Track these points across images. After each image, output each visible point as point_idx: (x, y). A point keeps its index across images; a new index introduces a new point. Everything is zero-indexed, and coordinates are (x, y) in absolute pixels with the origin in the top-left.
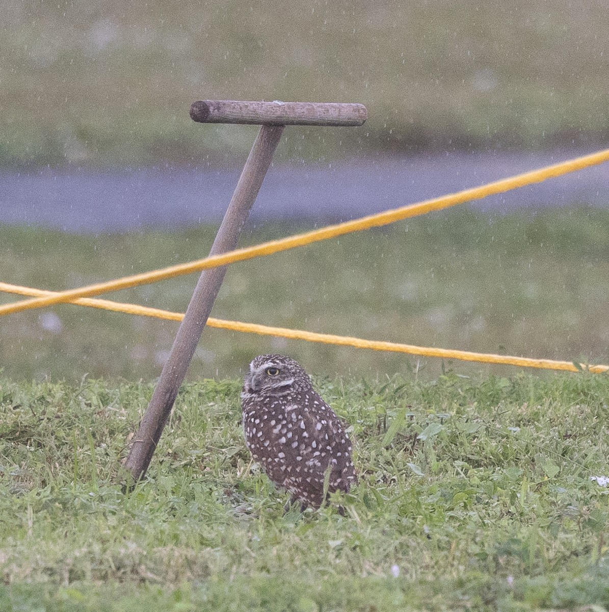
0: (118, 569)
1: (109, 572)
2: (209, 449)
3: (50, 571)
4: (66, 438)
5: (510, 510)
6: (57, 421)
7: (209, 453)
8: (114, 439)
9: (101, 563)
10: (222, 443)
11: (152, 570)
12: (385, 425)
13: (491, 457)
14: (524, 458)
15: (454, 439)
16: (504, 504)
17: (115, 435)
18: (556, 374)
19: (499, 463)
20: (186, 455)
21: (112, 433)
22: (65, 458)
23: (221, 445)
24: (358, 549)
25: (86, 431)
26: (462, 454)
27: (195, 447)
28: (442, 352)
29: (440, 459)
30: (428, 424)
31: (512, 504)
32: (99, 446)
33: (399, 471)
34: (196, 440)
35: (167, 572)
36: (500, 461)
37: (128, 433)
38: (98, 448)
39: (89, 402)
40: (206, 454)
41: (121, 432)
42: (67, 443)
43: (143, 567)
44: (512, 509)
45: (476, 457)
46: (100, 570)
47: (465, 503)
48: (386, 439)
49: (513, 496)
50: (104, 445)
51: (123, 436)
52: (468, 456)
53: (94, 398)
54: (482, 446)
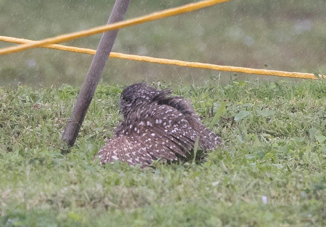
0: (91, 200)
1: (86, 202)
2: (105, 127)
3: (51, 202)
4: (17, 121)
5: (300, 163)
6: (9, 111)
7: (106, 130)
8: (47, 122)
9: (80, 196)
10: (113, 124)
11: (112, 201)
12: (212, 112)
13: (281, 131)
14: (301, 131)
15: (256, 120)
16: (296, 159)
17: (47, 119)
18: (304, 80)
19: (286, 135)
20: (92, 131)
21: (44, 118)
22: (17, 134)
23: (112, 125)
24: (230, 187)
25: (28, 117)
26: (263, 129)
27: (96, 126)
28: (232, 68)
29: (249, 132)
30: (239, 111)
31: (301, 159)
32: (37, 126)
33: (225, 140)
34: (97, 122)
35: (121, 202)
36: (286, 133)
37: (54, 118)
38: (37, 127)
39: (24, 99)
40: (104, 130)
41: (50, 118)
42: (17, 125)
43: (106, 199)
44: (301, 162)
45: (271, 131)
46: (80, 201)
47: (272, 158)
48: (214, 121)
49: (301, 155)
50: (40, 126)
51: (52, 120)
52: (266, 130)
53: (27, 97)
54: (274, 124)
